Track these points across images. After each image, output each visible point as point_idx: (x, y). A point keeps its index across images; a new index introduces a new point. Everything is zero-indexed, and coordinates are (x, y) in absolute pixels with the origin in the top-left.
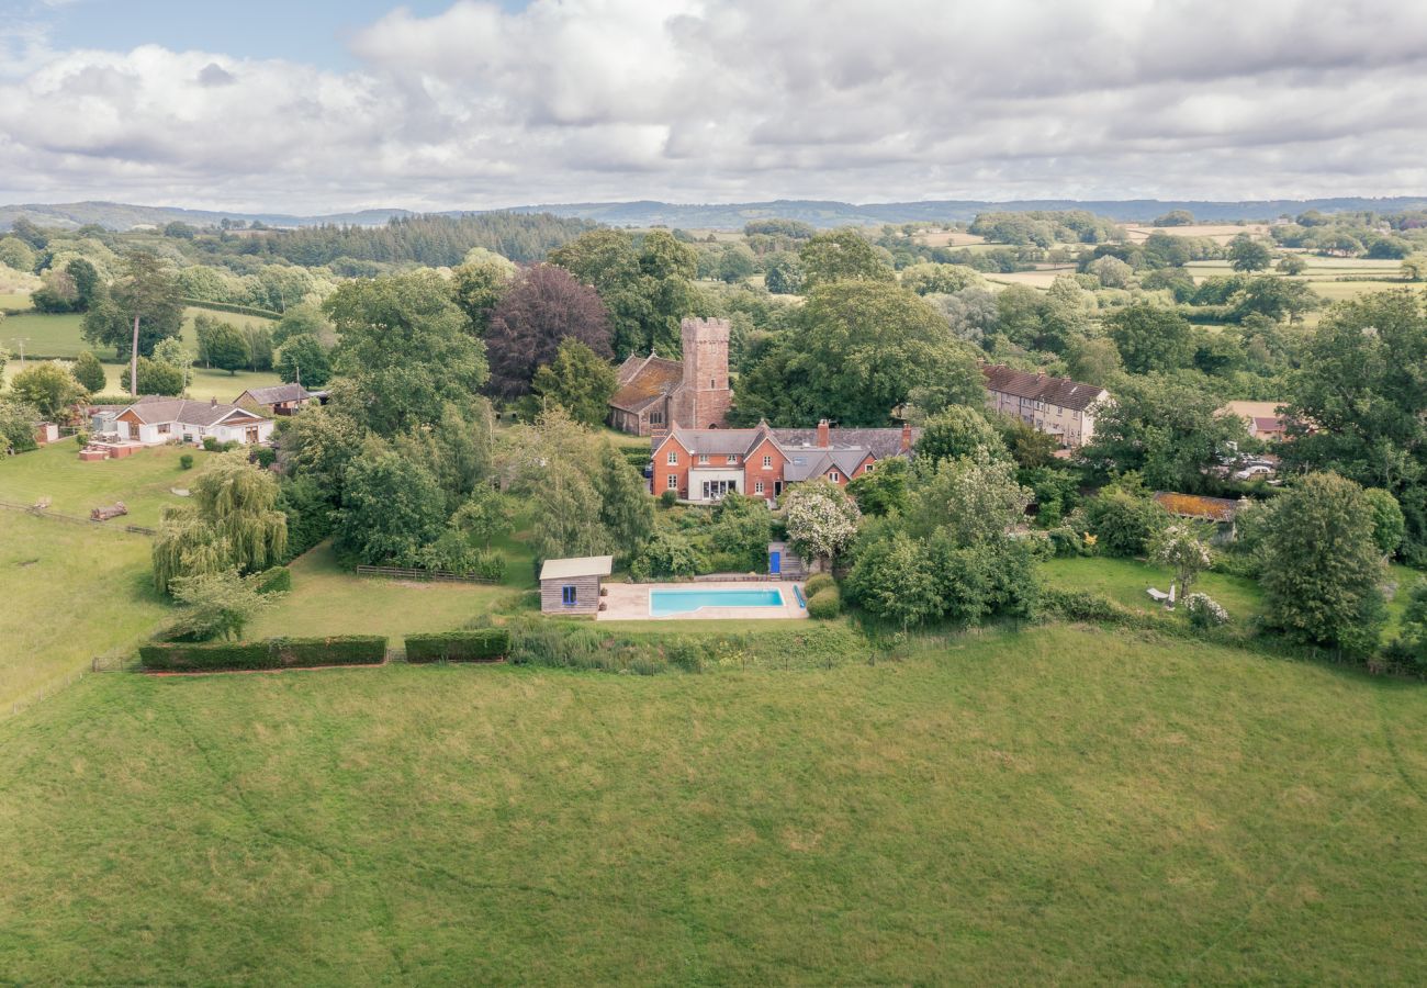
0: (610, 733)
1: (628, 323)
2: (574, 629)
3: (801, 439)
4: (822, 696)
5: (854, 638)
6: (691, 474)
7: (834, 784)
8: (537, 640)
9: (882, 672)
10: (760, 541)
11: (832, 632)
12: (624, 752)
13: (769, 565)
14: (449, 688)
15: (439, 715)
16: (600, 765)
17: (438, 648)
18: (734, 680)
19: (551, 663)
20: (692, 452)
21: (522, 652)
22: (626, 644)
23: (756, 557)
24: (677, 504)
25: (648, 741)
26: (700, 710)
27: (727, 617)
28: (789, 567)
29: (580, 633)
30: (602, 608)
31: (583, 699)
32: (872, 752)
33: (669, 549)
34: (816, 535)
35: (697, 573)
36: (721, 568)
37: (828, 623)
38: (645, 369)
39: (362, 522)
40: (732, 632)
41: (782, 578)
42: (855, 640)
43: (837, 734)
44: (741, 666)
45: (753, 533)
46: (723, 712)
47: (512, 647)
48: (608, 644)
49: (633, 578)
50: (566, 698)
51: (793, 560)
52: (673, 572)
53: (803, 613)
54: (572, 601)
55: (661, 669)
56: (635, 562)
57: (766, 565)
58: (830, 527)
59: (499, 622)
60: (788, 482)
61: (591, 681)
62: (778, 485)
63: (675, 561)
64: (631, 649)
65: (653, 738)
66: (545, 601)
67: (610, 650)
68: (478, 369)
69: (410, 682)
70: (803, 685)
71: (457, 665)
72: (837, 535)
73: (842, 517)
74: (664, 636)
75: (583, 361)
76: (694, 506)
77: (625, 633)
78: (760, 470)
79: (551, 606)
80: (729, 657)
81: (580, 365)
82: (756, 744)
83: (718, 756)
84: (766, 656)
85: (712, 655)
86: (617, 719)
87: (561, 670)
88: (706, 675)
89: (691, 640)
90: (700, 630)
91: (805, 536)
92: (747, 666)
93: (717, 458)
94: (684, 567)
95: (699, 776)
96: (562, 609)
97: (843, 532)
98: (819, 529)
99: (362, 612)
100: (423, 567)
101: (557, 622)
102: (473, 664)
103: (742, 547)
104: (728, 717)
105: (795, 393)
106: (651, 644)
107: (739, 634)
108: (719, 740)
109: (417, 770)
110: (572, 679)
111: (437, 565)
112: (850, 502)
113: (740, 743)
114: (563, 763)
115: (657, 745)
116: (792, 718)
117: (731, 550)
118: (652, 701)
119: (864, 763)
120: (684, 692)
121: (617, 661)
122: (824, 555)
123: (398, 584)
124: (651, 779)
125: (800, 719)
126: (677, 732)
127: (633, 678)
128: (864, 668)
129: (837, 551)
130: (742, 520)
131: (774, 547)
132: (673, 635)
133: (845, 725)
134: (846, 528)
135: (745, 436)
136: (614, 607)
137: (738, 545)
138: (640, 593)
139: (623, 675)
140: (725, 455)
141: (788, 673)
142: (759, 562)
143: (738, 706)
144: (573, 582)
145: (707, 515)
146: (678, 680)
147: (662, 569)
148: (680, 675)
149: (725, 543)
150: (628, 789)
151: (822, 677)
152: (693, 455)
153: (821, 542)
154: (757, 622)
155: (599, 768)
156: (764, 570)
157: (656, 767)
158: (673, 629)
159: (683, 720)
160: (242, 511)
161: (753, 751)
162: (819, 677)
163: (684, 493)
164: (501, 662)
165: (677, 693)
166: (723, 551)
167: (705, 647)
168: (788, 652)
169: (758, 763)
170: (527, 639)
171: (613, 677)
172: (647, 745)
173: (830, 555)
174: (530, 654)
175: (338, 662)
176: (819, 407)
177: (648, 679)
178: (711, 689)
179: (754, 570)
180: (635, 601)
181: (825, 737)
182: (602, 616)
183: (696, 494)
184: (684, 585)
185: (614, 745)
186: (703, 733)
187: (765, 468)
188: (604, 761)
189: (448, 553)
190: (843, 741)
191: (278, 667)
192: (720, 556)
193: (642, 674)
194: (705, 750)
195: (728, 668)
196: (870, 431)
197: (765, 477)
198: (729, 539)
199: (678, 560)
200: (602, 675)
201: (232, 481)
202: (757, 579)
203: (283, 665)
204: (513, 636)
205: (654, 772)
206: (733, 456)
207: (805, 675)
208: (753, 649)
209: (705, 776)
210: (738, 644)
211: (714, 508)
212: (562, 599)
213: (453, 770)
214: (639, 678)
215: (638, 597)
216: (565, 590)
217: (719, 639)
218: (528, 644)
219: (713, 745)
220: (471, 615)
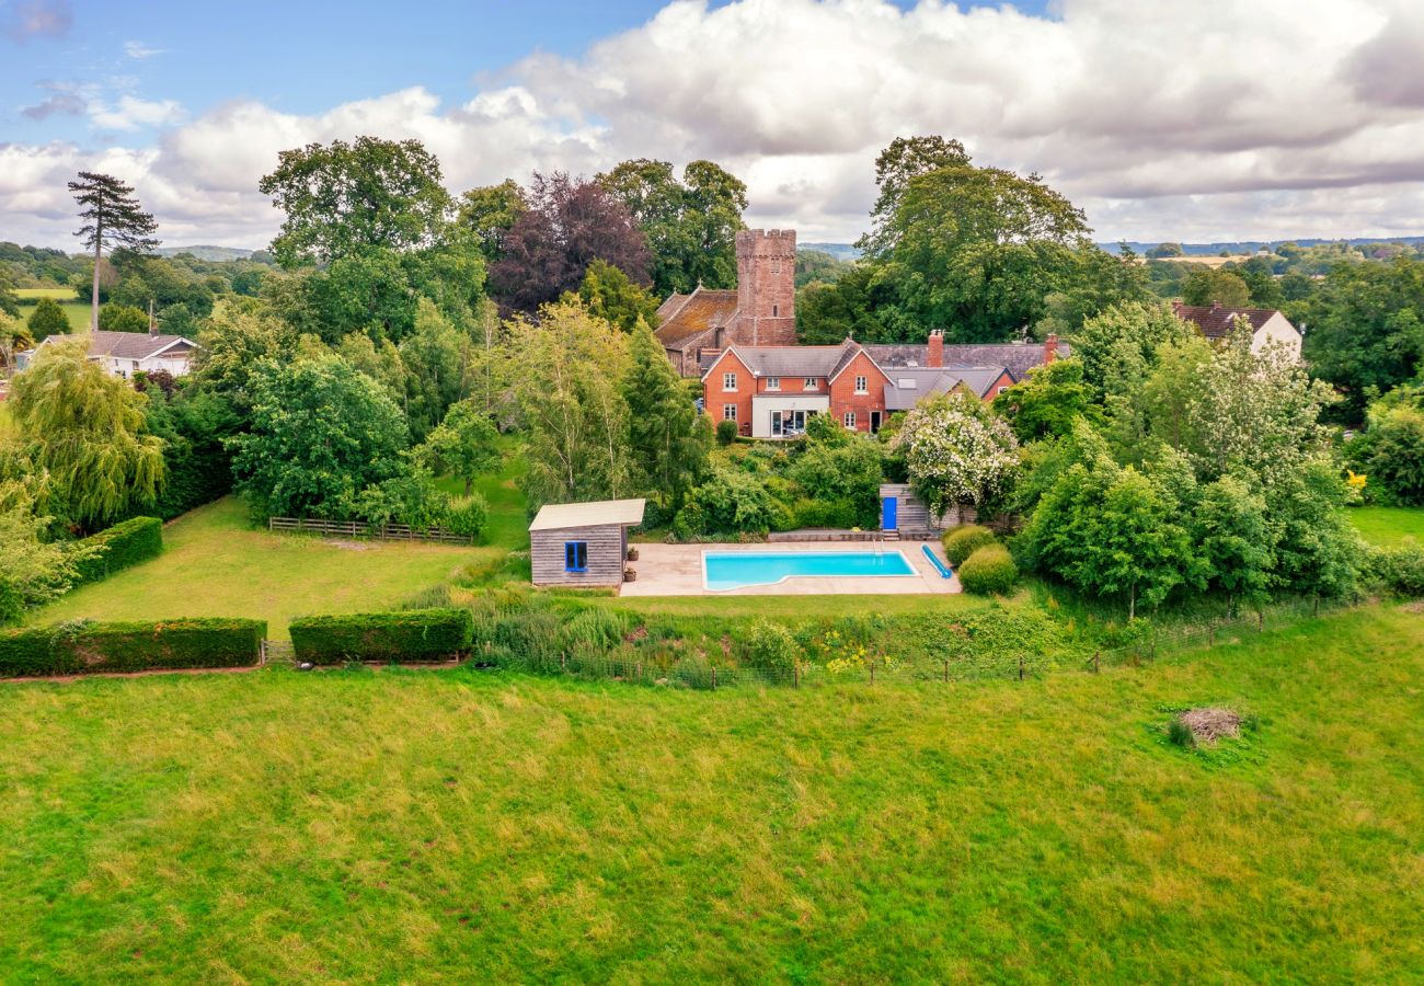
0: (633, 808)
1: (669, 262)
2: (580, 610)
3: (903, 358)
4: (1026, 730)
5: (1052, 625)
6: (756, 401)
7: (1120, 942)
8: (516, 627)
9: (1120, 685)
10: (867, 480)
11: (1013, 615)
12: (659, 855)
13: (881, 518)
14: (349, 712)
15: (317, 766)
16: (612, 886)
17: (346, 640)
18: (859, 700)
19: (537, 668)
20: (757, 373)
21: (488, 649)
22: (667, 635)
23: (861, 505)
24: (738, 441)
25: (709, 828)
26: (807, 758)
27: (830, 592)
28: (910, 520)
29: (589, 617)
30: (628, 577)
31: (588, 735)
32: (1169, 860)
33: (730, 491)
34: (955, 470)
35: (773, 529)
36: (810, 522)
37: (1002, 601)
38: (690, 304)
39: (274, 452)
40: (843, 615)
41: (900, 537)
42: (1055, 630)
43: (1082, 813)
44: (867, 674)
45: (854, 471)
46: (849, 765)
47: (475, 638)
48: (637, 637)
49: (676, 535)
50: (557, 732)
51: (915, 510)
52: (737, 527)
53: (953, 585)
54: (582, 565)
55: (727, 680)
56: (680, 512)
57: (877, 516)
58: (977, 458)
59: (460, 598)
60: (891, 412)
61: (603, 702)
62: (876, 417)
63: (740, 508)
64: (676, 645)
65: (718, 822)
66: (538, 566)
67: (639, 644)
68: (470, 267)
69: (285, 702)
70: (983, 709)
71: (377, 670)
72: (988, 470)
73: (992, 445)
74: (730, 621)
75: (615, 287)
76: (762, 442)
77: (662, 618)
78: (851, 395)
79: (549, 573)
80: (844, 658)
81: (611, 292)
82: (925, 835)
83: (857, 866)
84: (905, 656)
85: (813, 654)
86: (649, 778)
87: (554, 681)
88: (806, 689)
89: (775, 629)
90: (790, 612)
91: (938, 471)
92: (878, 674)
93: (792, 382)
94: (753, 520)
95: (821, 918)
96: (564, 578)
97: (996, 464)
98: (960, 460)
99: (257, 583)
100: (364, 519)
101: (553, 598)
102: (404, 668)
103: (838, 490)
104: (861, 775)
105: (882, 313)
106: (707, 634)
107: (857, 618)
108: (851, 827)
109: (227, 899)
110: (570, 695)
111: (383, 517)
112: (1000, 425)
113: (895, 836)
114: (536, 881)
115: (726, 838)
116: (983, 778)
117: (823, 494)
118: (712, 740)
119: (1164, 887)
120: (771, 723)
121: (651, 663)
122: (967, 501)
123: (325, 543)
124: (718, 925)
125: (997, 778)
126: (765, 809)
127: (679, 694)
128: (1084, 678)
129: (987, 493)
130: (838, 451)
131: (888, 490)
132: (746, 620)
133: (1089, 791)
134: (997, 460)
135: (827, 355)
136: (648, 577)
137: (834, 487)
138: (687, 557)
139: (661, 688)
140: (802, 378)
141: (951, 686)
142: (867, 514)
143: (873, 750)
144: (582, 535)
145: (783, 454)
146: (759, 699)
147: (721, 522)
148: (763, 691)
149: (816, 484)
150: (669, 952)
151: (1015, 695)
152: (759, 378)
153: (962, 481)
154: (881, 598)
155: (608, 894)
156: (874, 526)
157: (729, 894)
158: (746, 611)
159: (775, 780)
160: (84, 432)
161: (922, 854)
162: (1009, 695)
163: (748, 428)
164: (453, 665)
165: (757, 724)
166: (811, 495)
167: (802, 641)
168: (944, 650)
169: (940, 882)
170: (499, 626)
171: (642, 693)
172: (707, 839)
173: (977, 500)
174: (502, 651)
175: (177, 664)
176: (914, 330)
177: (704, 698)
178: (817, 716)
179: (857, 525)
180: (680, 568)
181: (1060, 821)
182: (628, 590)
183: (762, 428)
184: (754, 545)
185: (642, 836)
186: (819, 812)
187: (858, 393)
188: (617, 876)
189: (404, 499)
190: (1100, 831)
191: (75, 672)
192: (807, 504)
193: (695, 688)
194: (825, 850)
195: (844, 677)
196: (997, 348)
197: (858, 407)
198: (819, 478)
199: (747, 508)
200: (624, 689)
201: (58, 382)
202: (863, 538)
203: (81, 669)
204: (478, 620)
205: (722, 906)
206: (811, 379)
207: (982, 692)
208: (882, 642)
209: (834, 920)
210: (858, 635)
211: (790, 444)
212: (564, 563)
213: (301, 897)
214: (689, 695)
215: (686, 562)
216: (570, 548)
217: (825, 627)
218: (502, 635)
219: (840, 838)
220: (420, 588)
